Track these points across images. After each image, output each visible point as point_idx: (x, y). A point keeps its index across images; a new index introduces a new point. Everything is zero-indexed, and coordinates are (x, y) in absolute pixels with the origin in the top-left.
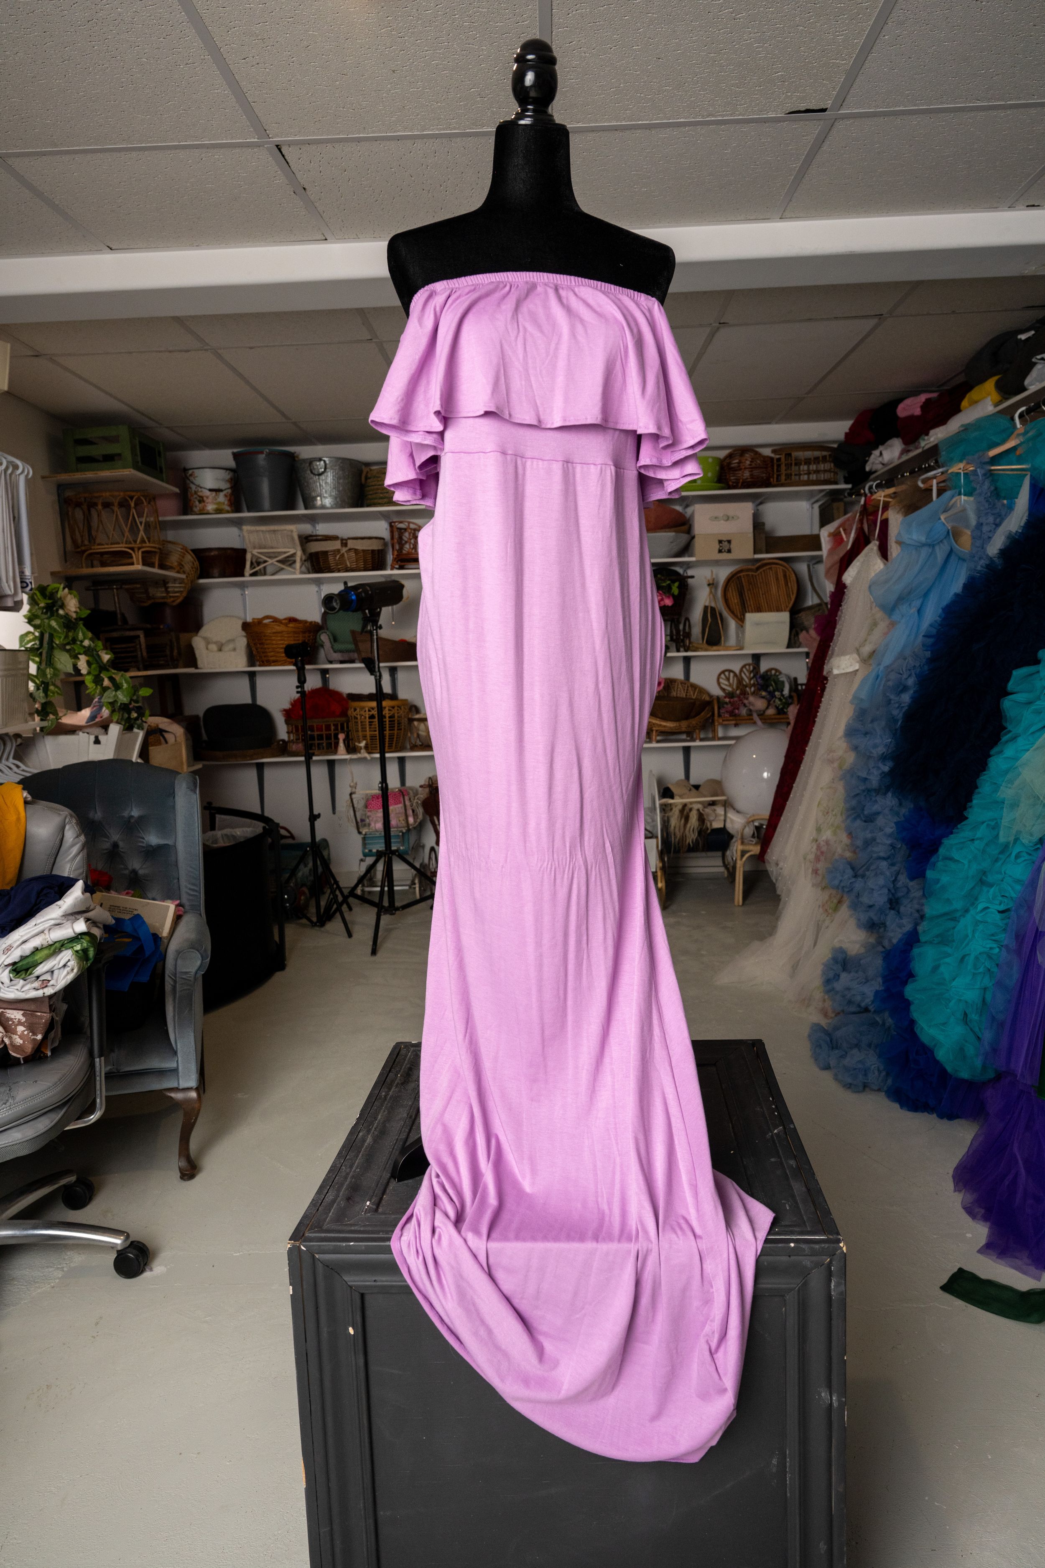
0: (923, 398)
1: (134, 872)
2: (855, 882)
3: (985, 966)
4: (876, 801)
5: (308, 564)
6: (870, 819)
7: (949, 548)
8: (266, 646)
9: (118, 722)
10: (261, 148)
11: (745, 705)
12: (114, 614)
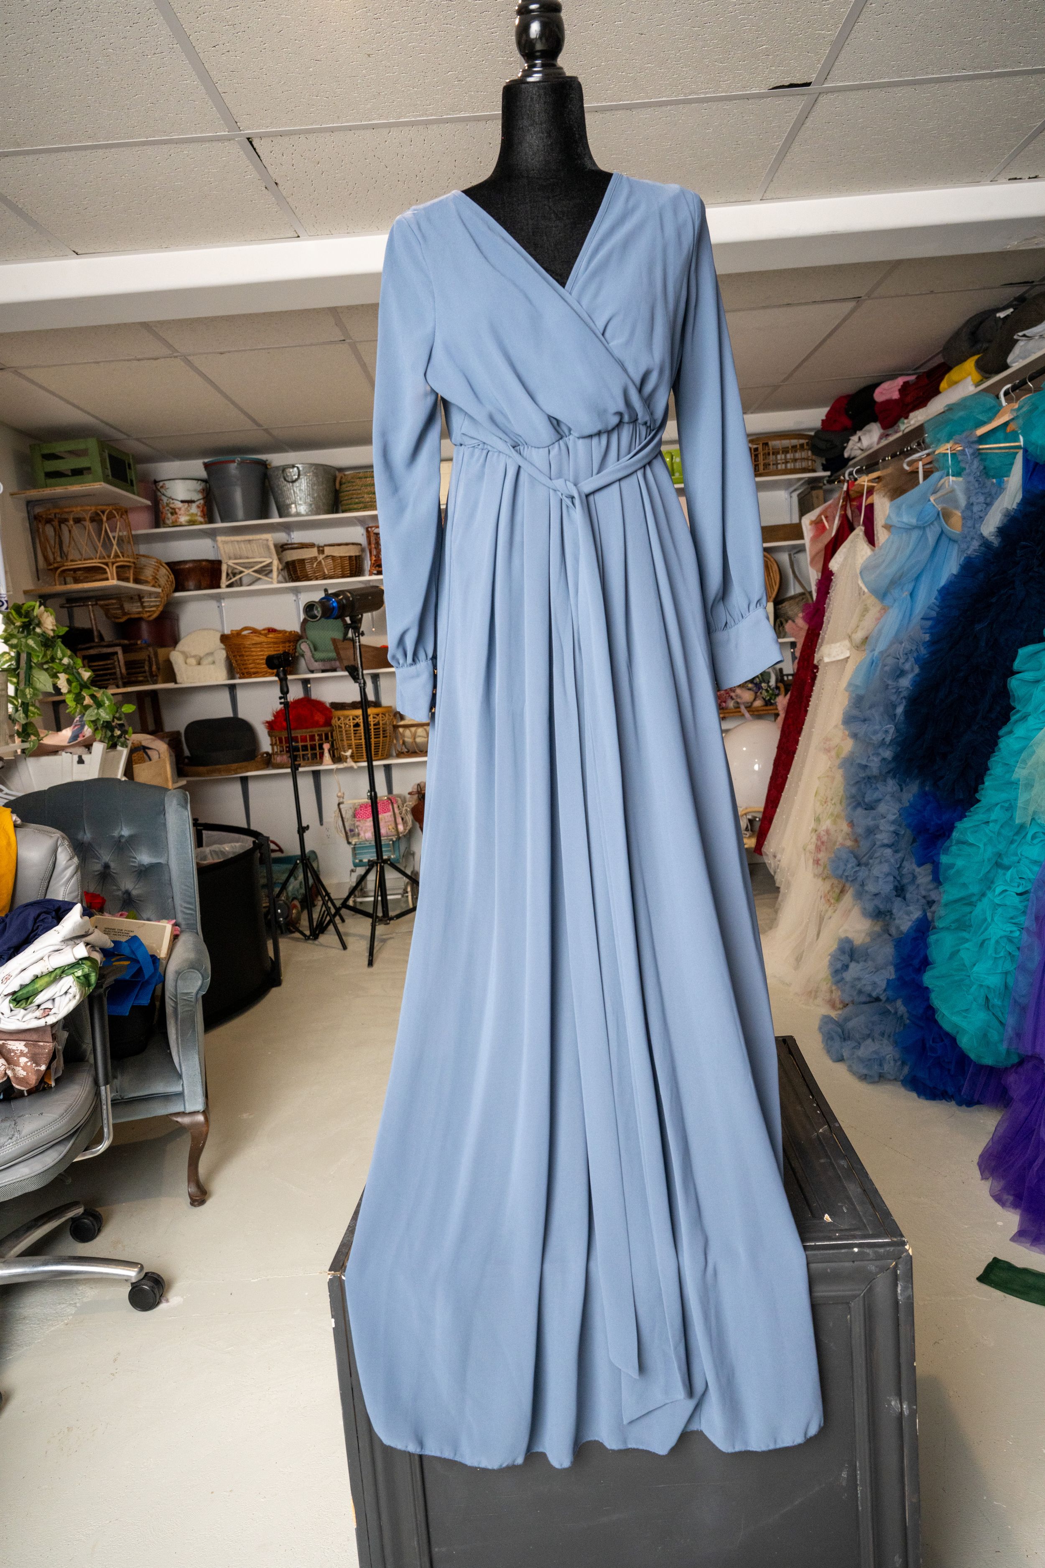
0: (900, 381)
1: (127, 893)
2: (859, 870)
3: (1006, 950)
4: (877, 788)
5: (285, 573)
6: (871, 807)
7: (939, 530)
8: (246, 658)
9: (101, 741)
10: (232, 141)
11: (732, 698)
12: (90, 631)
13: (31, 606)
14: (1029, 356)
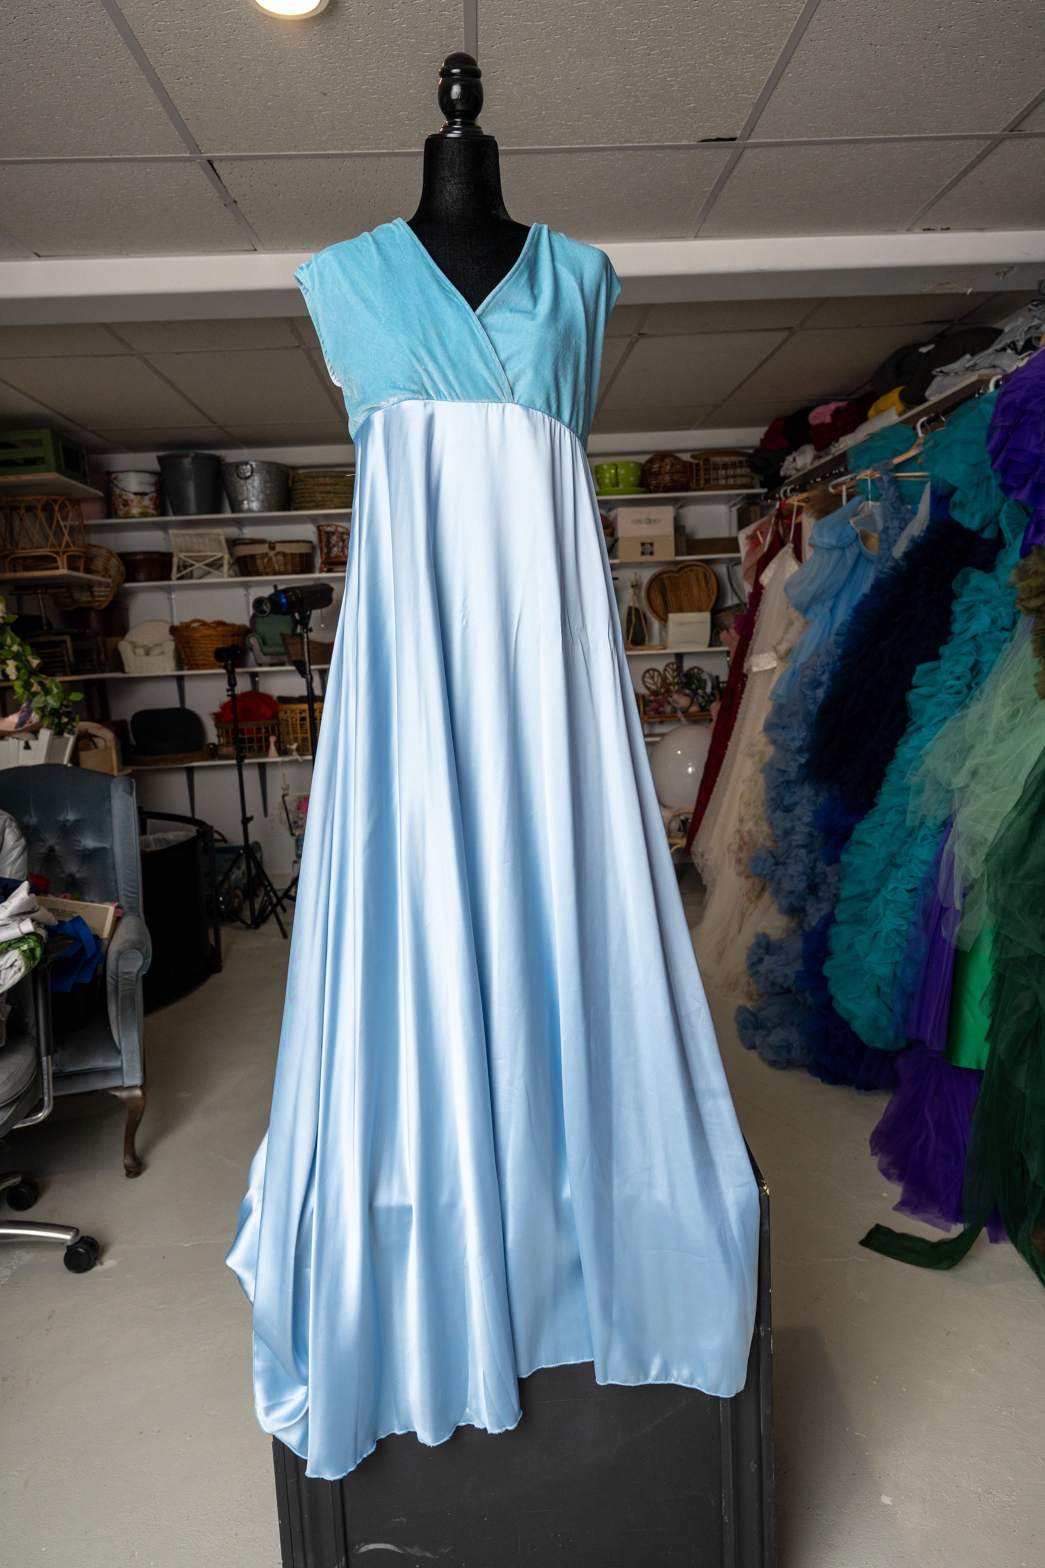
0: (833, 406)
1: (71, 876)
2: (776, 869)
3: (895, 942)
4: (794, 792)
5: (236, 567)
6: (788, 810)
7: (858, 551)
8: (194, 650)
9: (48, 727)
10: (193, 162)
11: (669, 703)
12: (38, 619)
14: (945, 391)
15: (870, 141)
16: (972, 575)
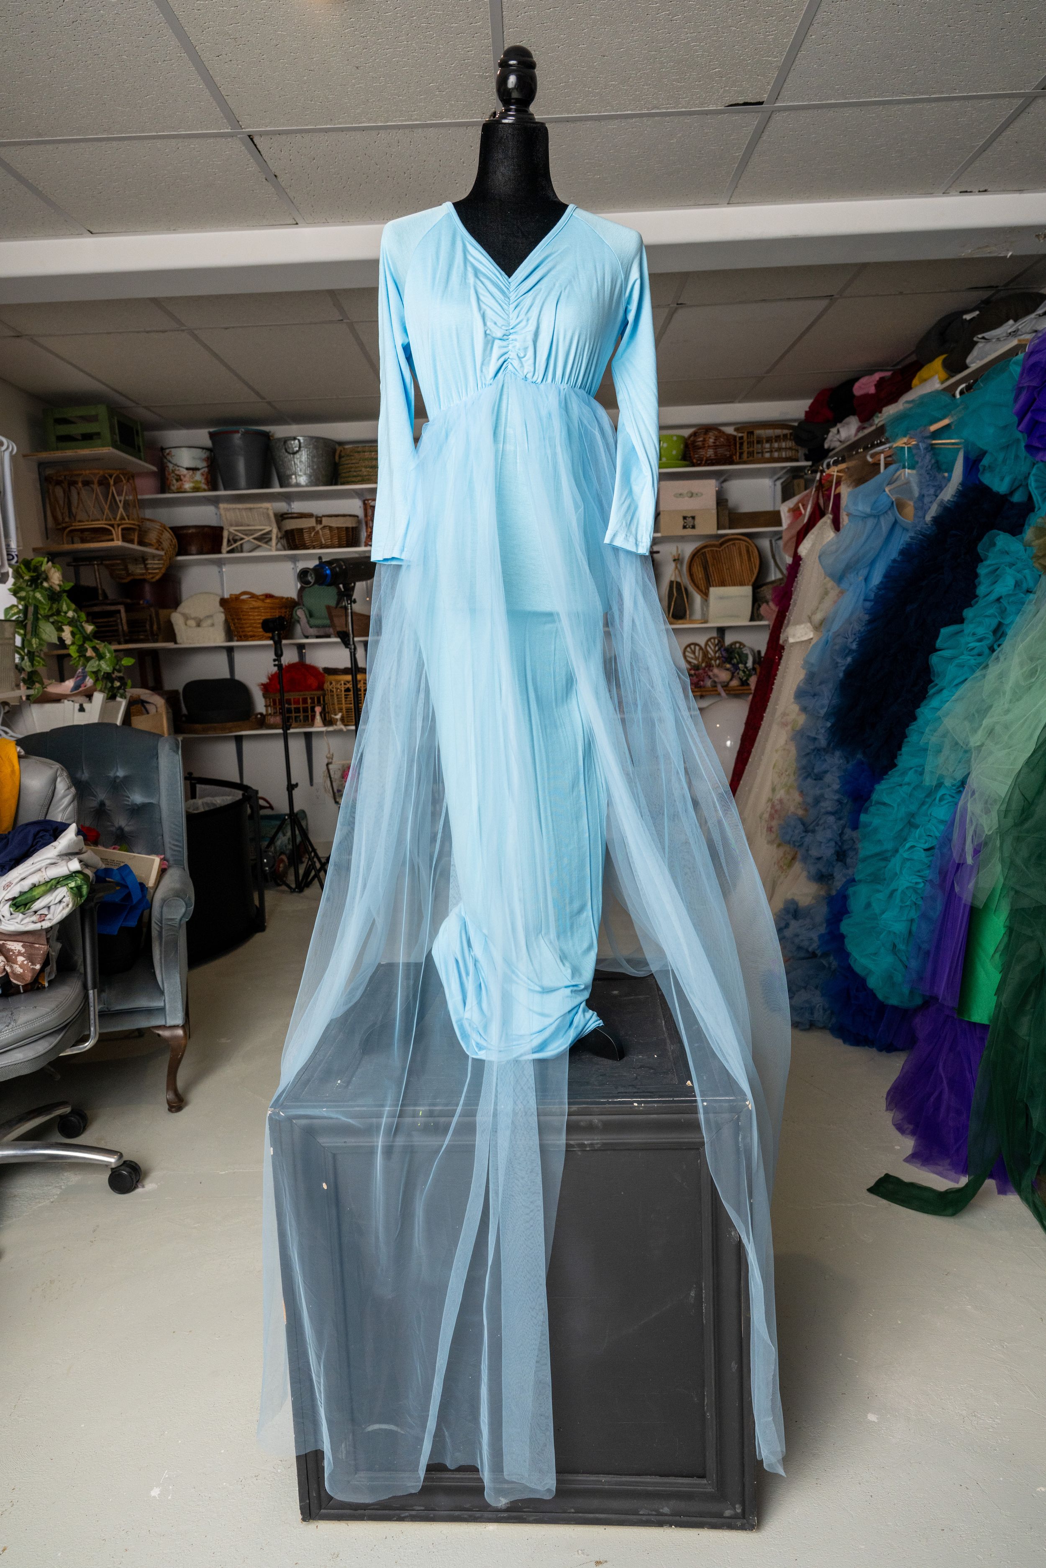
0: (877, 376)
1: (121, 829)
2: (805, 836)
3: (912, 900)
4: (825, 760)
5: (284, 542)
6: (819, 777)
7: (893, 519)
8: (244, 621)
9: (101, 691)
10: (235, 138)
11: (710, 677)
12: (95, 589)
13: (39, 562)
14: (986, 357)
15: (899, 102)
16: (998, 538)
